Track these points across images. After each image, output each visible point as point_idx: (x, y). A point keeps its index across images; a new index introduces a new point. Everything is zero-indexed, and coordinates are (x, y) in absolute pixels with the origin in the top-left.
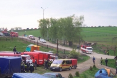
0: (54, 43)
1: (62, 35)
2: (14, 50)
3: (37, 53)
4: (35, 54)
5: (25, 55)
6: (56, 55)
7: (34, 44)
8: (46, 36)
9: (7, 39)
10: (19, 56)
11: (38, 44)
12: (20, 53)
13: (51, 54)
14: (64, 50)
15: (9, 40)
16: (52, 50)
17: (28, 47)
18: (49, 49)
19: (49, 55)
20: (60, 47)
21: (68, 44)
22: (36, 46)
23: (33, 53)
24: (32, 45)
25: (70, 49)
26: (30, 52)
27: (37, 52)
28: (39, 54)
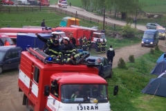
0: (99, 14)
1: (112, 3)
2: (43, 25)
3: (75, 29)
4: (72, 31)
5: (58, 31)
6: (102, 32)
7: (72, 16)
8: (89, 4)
9: (33, 10)
10: (49, 33)
11: (76, 16)
12: (50, 29)
13: (95, 30)
14: (115, 25)
15: (36, 10)
16: (97, 25)
17: (63, 21)
18: (93, 23)
19: (92, 31)
20: (108, 20)
21: (120, 16)
22: (74, 19)
23: (69, 28)
24: (68, 18)
25: (123, 24)
26: (65, 28)
27: (75, 27)
28: (78, 31)
